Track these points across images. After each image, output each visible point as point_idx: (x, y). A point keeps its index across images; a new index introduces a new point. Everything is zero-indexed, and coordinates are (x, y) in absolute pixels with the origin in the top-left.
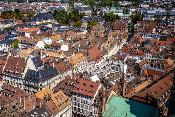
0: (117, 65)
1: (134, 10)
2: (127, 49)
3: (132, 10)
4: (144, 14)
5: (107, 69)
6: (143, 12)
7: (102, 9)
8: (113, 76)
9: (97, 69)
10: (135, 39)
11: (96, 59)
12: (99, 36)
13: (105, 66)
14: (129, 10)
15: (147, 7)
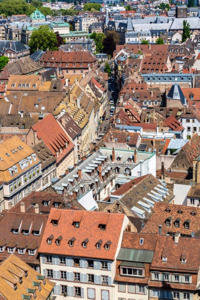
0: (129, 159)
1: (93, 20)
2: (129, 115)
3: (87, 22)
4: (122, 28)
5: (103, 174)
6: (120, 23)
7: (9, 21)
8: (131, 189)
9: (77, 176)
10: (137, 89)
11: (57, 149)
12: (34, 88)
13: (97, 166)
14: (81, 21)
15: (122, 12)
